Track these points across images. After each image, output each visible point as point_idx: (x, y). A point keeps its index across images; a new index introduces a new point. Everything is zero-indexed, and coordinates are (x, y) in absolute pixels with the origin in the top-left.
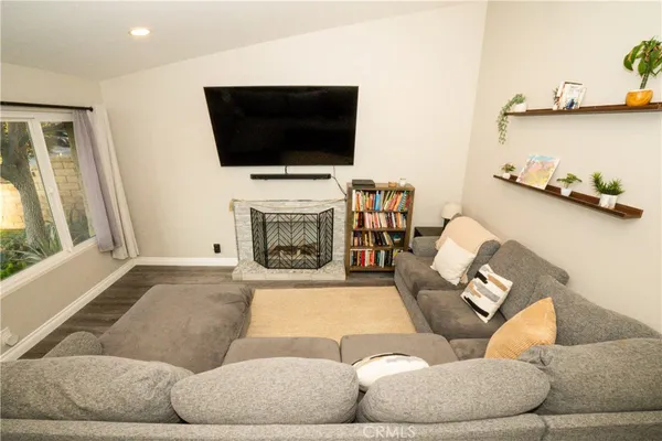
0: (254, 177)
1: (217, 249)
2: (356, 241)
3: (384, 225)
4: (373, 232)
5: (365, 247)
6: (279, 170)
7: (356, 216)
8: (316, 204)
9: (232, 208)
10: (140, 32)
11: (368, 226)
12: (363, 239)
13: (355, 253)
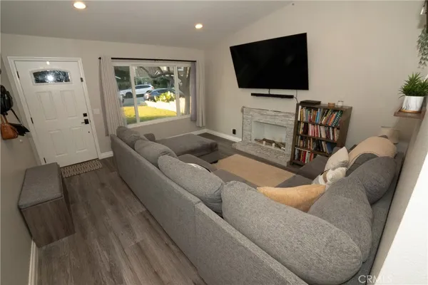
0: (253, 94)
1: (234, 132)
2: (302, 143)
3: (324, 136)
4: (314, 139)
5: (307, 149)
6: (266, 91)
7: (302, 125)
8: (282, 114)
9: (242, 111)
10: (199, 26)
11: (310, 134)
12: (307, 143)
13: (300, 151)
